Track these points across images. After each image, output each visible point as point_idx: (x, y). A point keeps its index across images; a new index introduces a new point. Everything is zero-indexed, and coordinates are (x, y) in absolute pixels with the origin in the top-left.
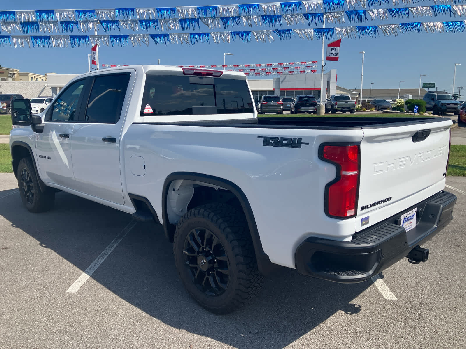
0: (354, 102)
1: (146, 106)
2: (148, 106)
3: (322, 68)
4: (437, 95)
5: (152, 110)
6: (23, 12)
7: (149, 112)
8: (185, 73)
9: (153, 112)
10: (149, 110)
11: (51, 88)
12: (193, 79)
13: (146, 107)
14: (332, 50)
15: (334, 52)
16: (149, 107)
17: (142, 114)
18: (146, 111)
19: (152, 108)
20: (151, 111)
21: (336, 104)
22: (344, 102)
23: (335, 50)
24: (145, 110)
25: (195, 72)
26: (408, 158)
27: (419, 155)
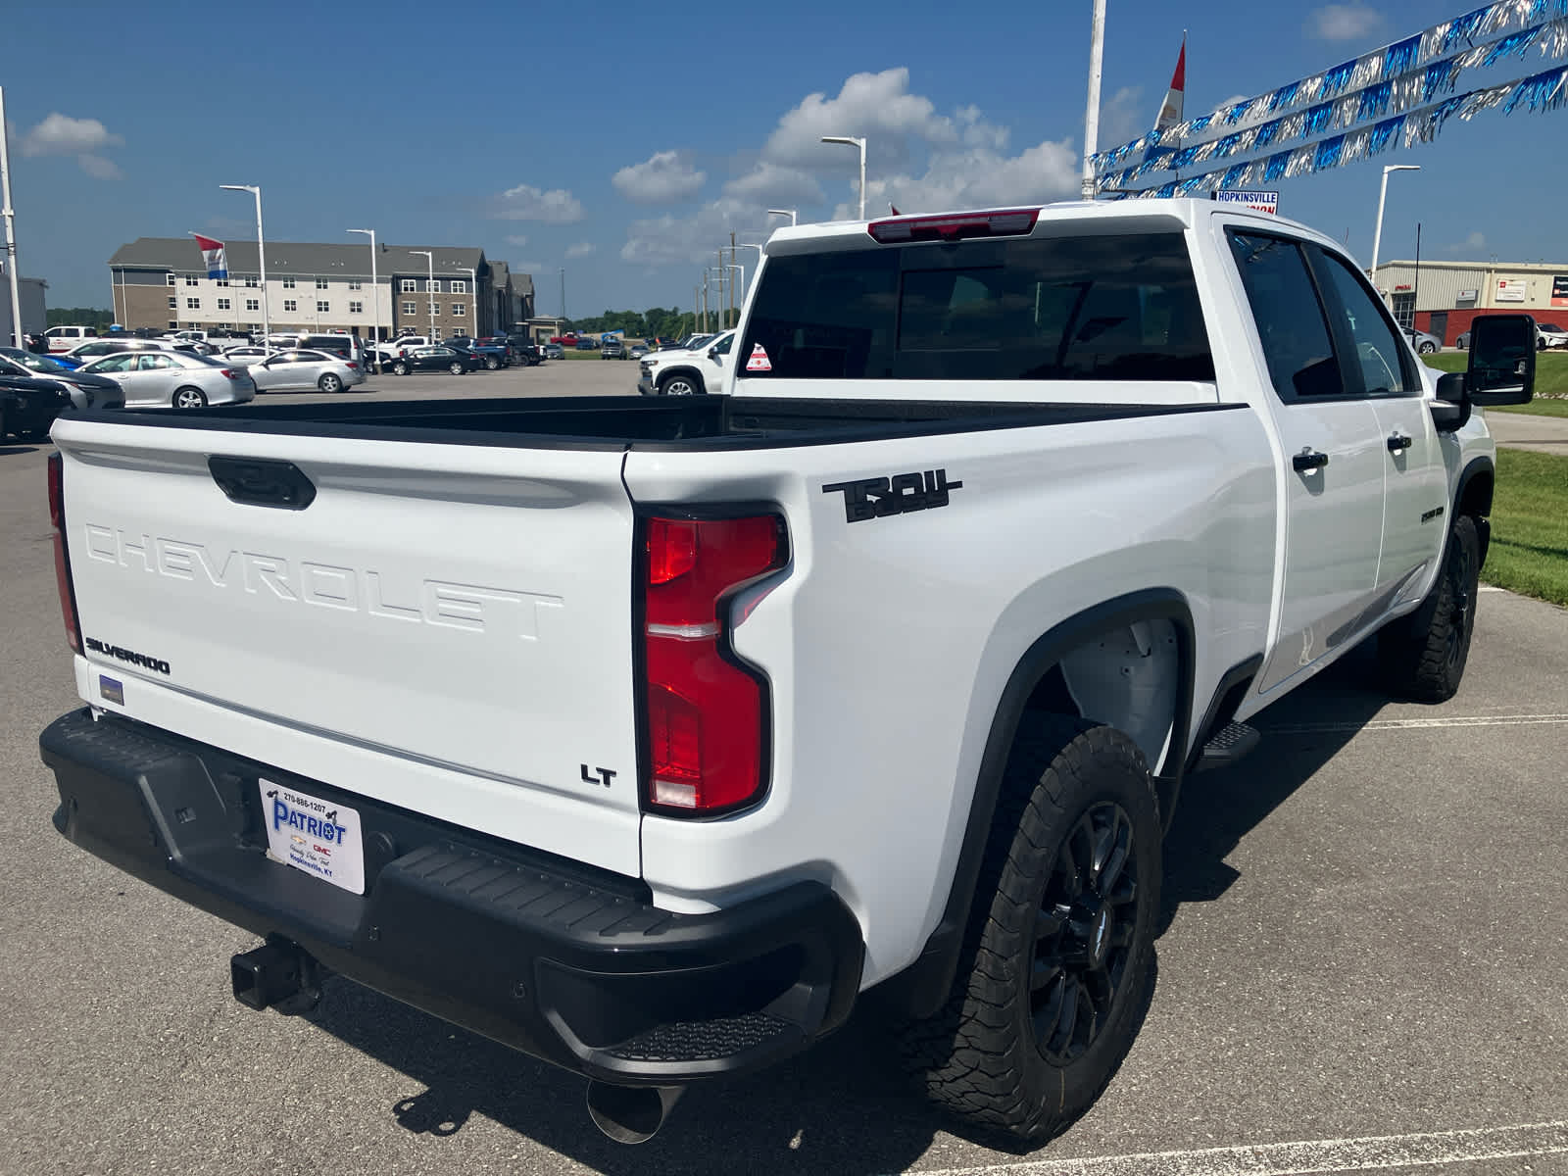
1: (755, 348)
2: (759, 350)
5: (768, 361)
7: (759, 366)
8: (882, 236)
9: (770, 366)
10: (762, 360)
13: (755, 351)
16: (763, 351)
17: (742, 372)
18: (752, 364)
19: (770, 355)
20: (765, 363)
24: (751, 360)
25: (912, 230)
26: (201, 553)
27: (257, 561)
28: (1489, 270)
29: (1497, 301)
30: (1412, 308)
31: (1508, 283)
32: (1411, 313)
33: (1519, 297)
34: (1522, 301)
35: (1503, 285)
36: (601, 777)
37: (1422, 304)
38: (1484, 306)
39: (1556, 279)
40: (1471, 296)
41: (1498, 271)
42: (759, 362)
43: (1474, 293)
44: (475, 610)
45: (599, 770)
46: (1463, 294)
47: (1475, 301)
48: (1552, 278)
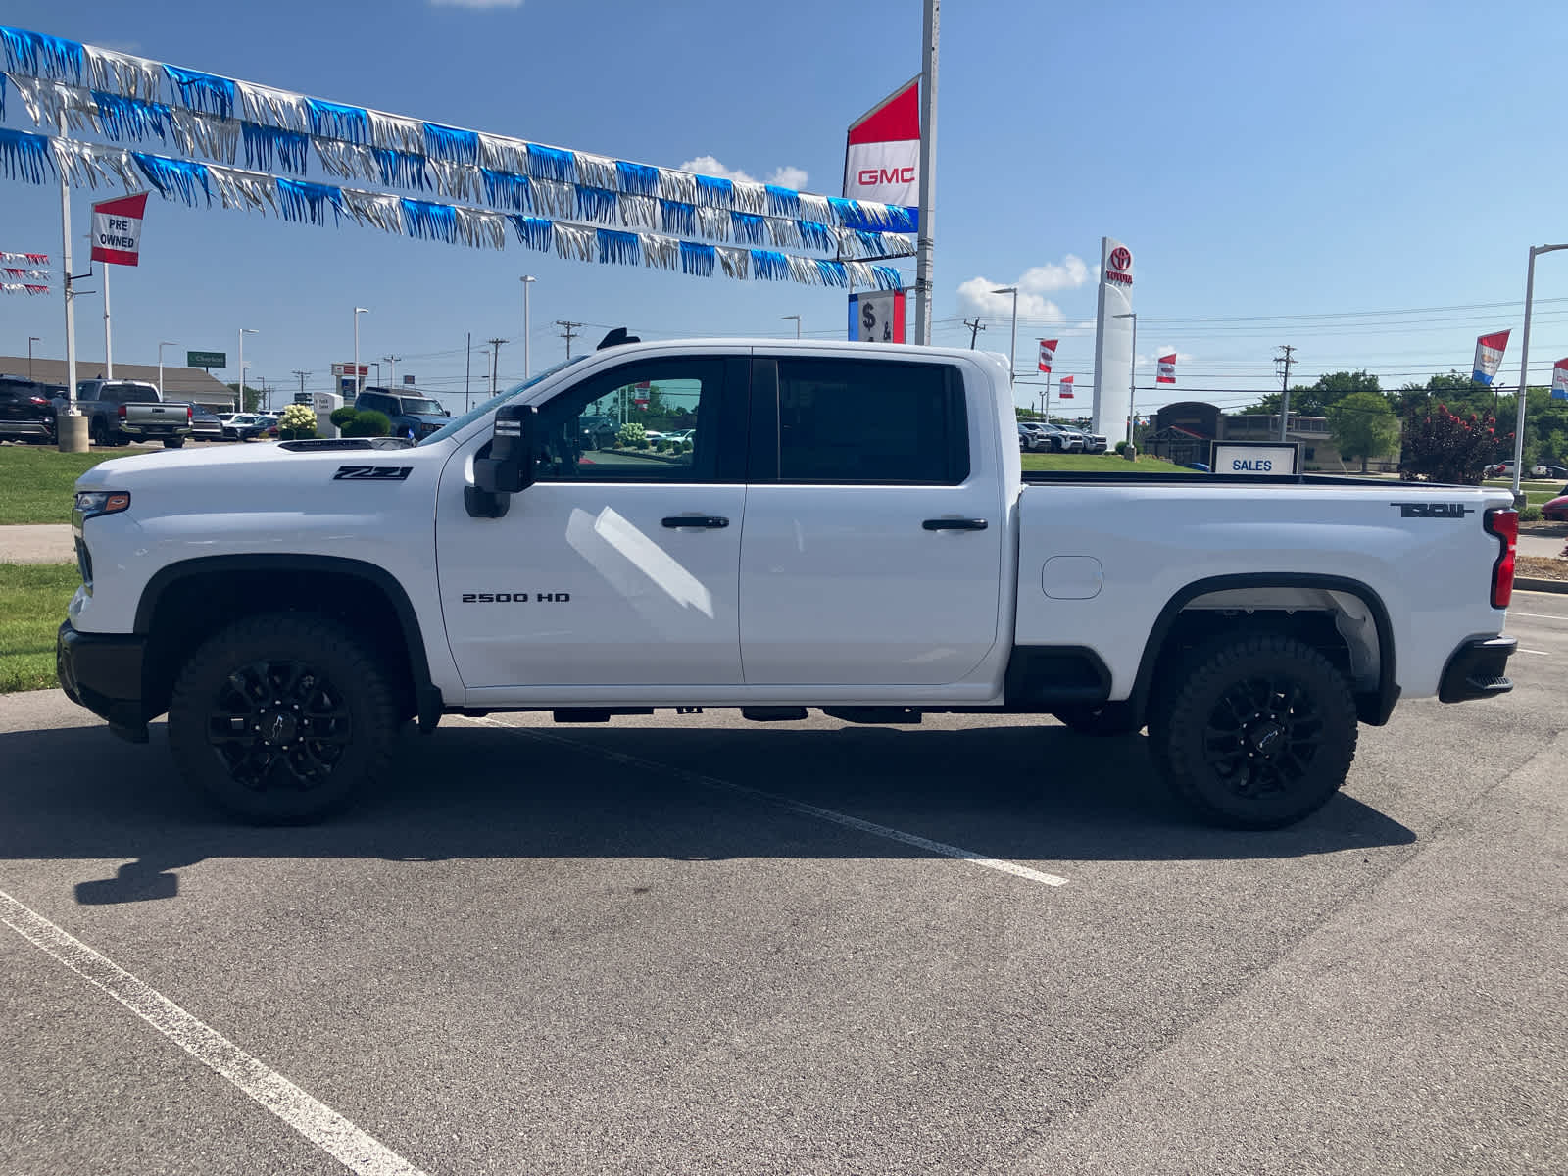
0: (186, 409)
3: (68, 285)
4: (402, 399)
14: (111, 225)
15: (119, 233)
21: (123, 412)
22: (151, 408)
23: (123, 226)
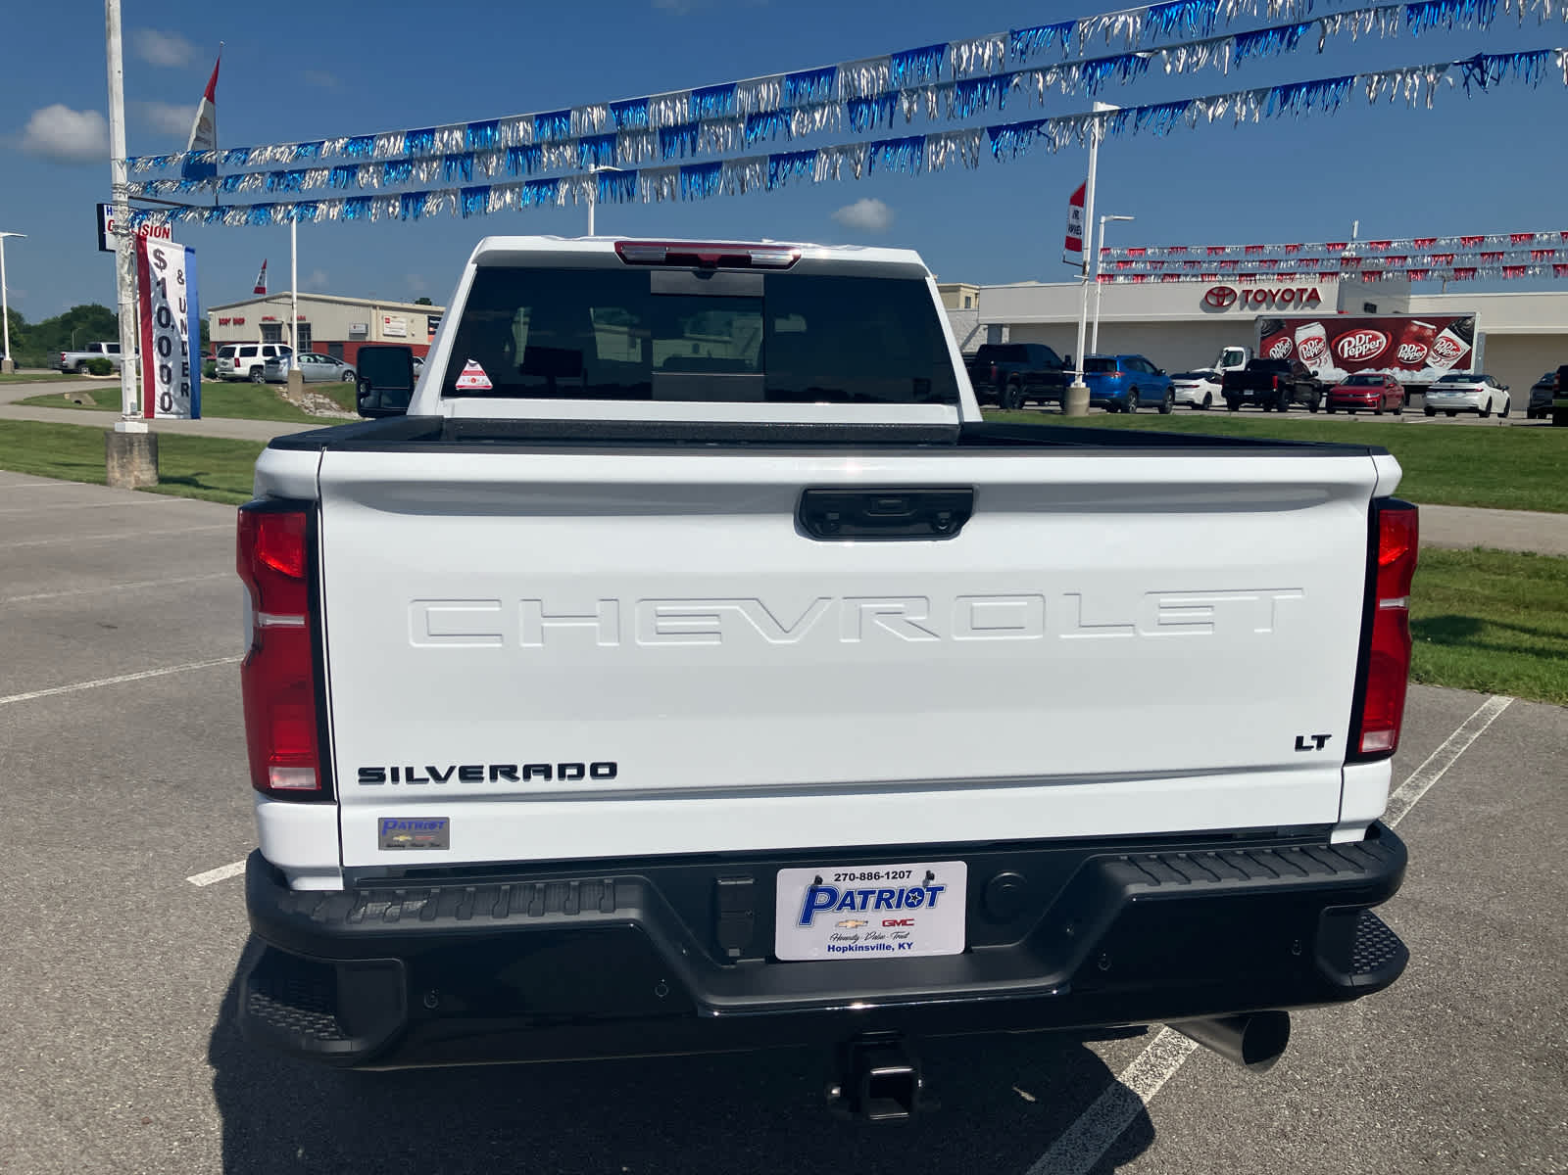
1: (468, 365)
5: (486, 378)
6: (665, 98)
7: (474, 384)
9: (490, 384)
10: (478, 377)
11: (986, 326)
12: (663, 280)
13: (467, 368)
16: (479, 368)
17: (449, 390)
18: (463, 381)
19: (488, 371)
20: (484, 382)
24: (462, 378)
25: (668, 255)
26: (742, 607)
27: (866, 605)
28: (375, 307)
29: (385, 335)
30: (309, 338)
31: (391, 319)
32: (309, 343)
33: (402, 333)
34: (404, 337)
35: (388, 321)
36: (1315, 743)
37: (317, 335)
38: (374, 340)
39: (430, 318)
40: (363, 329)
41: (383, 308)
42: (474, 380)
43: (364, 326)
44: (1206, 614)
45: (1313, 737)
46: (355, 327)
47: (366, 334)
48: (426, 317)
